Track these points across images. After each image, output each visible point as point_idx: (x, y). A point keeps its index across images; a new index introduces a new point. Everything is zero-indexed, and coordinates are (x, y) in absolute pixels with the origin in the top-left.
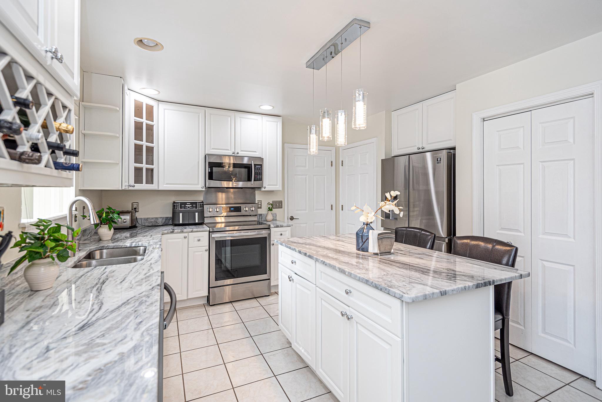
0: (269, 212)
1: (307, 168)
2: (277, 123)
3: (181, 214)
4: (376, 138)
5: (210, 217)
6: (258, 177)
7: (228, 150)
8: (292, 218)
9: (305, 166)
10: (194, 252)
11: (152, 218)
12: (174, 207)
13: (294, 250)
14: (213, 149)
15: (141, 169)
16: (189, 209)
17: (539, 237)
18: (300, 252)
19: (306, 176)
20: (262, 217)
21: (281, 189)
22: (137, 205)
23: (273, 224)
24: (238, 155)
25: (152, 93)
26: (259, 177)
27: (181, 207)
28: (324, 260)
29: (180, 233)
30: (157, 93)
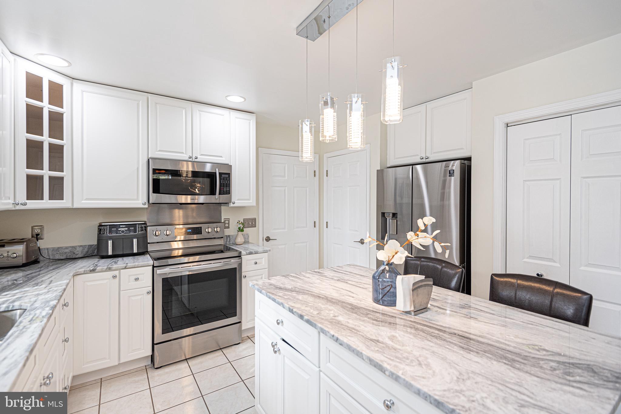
0: (240, 233)
1: (286, 178)
2: (248, 121)
3: (110, 243)
4: (369, 145)
5: (158, 243)
6: (225, 190)
7: (183, 153)
8: (268, 239)
9: (284, 176)
10: (129, 297)
11: (67, 248)
12: (100, 232)
13: (282, 305)
14: (160, 151)
15: (41, 178)
16: (123, 234)
17: (580, 269)
18: (291, 311)
19: (285, 188)
20: (230, 239)
21: (254, 204)
22: (41, 229)
23: (245, 249)
24: (196, 160)
25: (59, 63)
26: (226, 188)
27: (110, 232)
28: (336, 335)
29: (106, 271)
30: (66, 64)
